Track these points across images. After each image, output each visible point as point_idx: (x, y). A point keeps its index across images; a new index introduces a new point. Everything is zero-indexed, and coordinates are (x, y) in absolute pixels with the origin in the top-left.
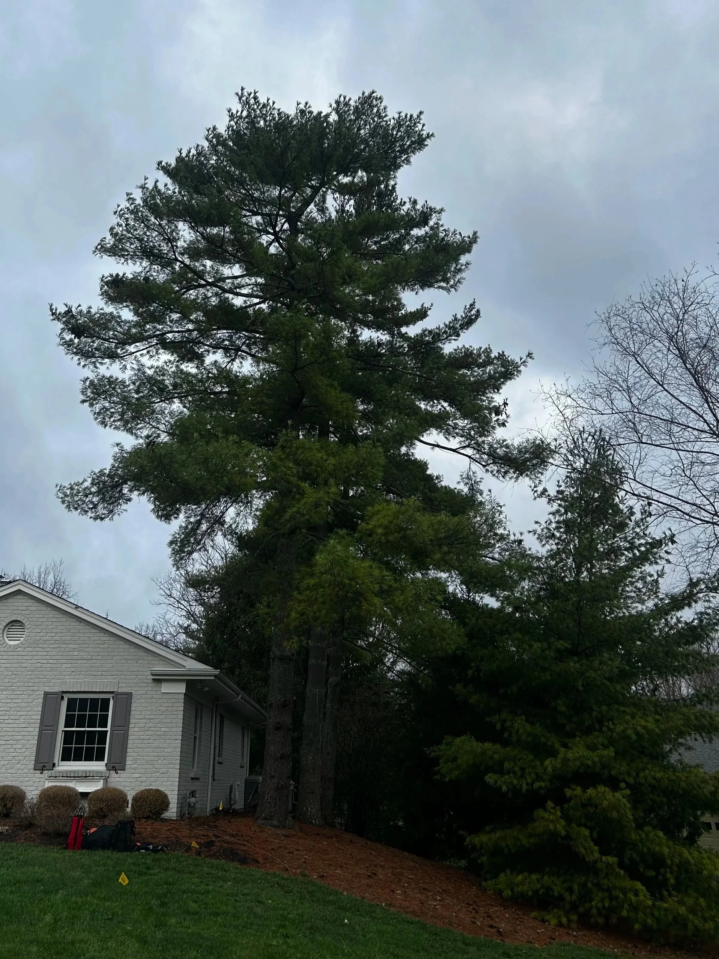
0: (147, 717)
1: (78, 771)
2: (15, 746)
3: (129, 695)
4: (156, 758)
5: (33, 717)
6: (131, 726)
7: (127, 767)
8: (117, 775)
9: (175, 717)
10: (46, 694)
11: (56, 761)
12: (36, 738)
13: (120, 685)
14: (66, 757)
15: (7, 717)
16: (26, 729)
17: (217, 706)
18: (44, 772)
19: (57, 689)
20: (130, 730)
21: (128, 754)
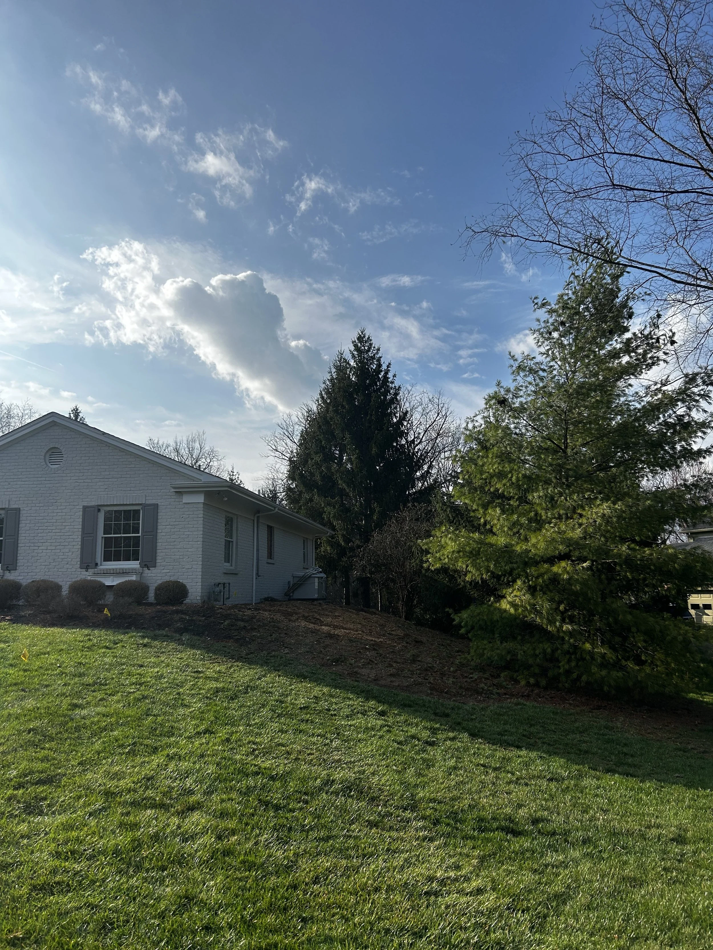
0: (172, 523)
1: (116, 569)
2: (62, 551)
3: (156, 506)
4: (181, 557)
5: (75, 527)
6: (159, 531)
7: (158, 564)
8: (149, 571)
9: (195, 522)
10: (85, 508)
11: (98, 560)
12: (80, 543)
13: (147, 498)
14: (107, 558)
15: (54, 528)
16: (71, 537)
17: (258, 517)
18: (89, 570)
19: (93, 504)
20: (159, 534)
21: (158, 554)
